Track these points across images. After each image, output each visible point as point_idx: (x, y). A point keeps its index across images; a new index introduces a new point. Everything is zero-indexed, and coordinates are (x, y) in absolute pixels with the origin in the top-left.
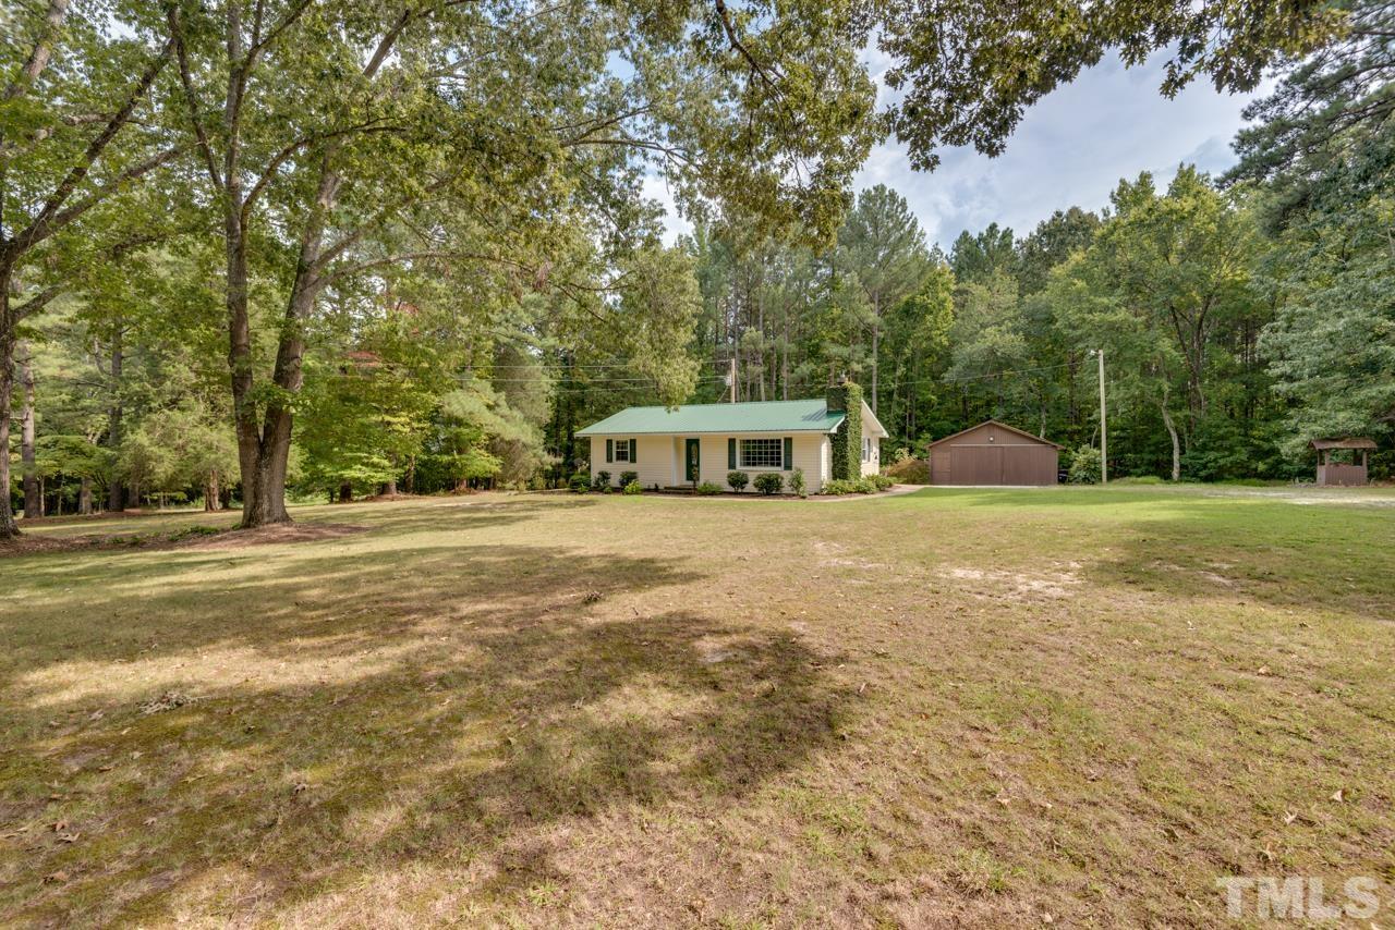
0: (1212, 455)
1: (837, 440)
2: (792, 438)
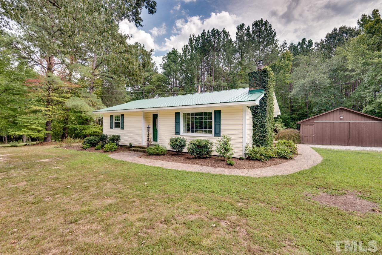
1: (257, 112)
2: (220, 111)
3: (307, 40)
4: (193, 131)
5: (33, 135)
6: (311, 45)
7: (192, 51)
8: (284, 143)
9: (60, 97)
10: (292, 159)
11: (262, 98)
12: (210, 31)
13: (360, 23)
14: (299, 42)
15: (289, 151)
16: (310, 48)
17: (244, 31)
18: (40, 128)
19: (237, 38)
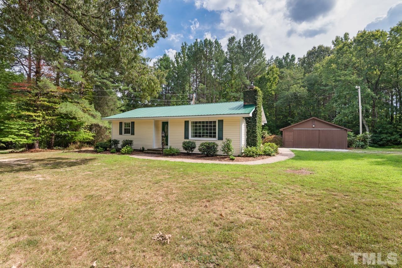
0: (384, 136)
1: (250, 122)
2: (223, 120)
3: (290, 55)
4: (200, 136)
5: (21, 141)
6: (294, 60)
7: (184, 59)
8: (269, 145)
9: (49, 102)
10: (274, 156)
11: (254, 111)
12: (203, 41)
13: (334, 43)
14: (284, 56)
15: (272, 150)
16: (293, 62)
17: (234, 43)
18: (29, 135)
19: (228, 50)
